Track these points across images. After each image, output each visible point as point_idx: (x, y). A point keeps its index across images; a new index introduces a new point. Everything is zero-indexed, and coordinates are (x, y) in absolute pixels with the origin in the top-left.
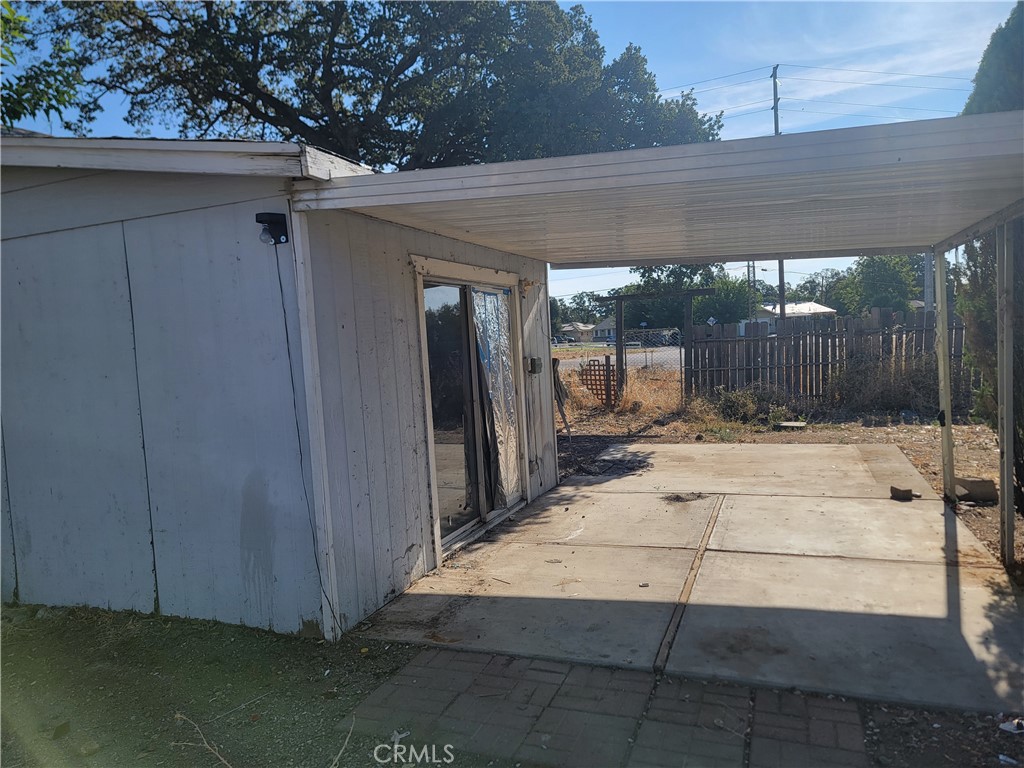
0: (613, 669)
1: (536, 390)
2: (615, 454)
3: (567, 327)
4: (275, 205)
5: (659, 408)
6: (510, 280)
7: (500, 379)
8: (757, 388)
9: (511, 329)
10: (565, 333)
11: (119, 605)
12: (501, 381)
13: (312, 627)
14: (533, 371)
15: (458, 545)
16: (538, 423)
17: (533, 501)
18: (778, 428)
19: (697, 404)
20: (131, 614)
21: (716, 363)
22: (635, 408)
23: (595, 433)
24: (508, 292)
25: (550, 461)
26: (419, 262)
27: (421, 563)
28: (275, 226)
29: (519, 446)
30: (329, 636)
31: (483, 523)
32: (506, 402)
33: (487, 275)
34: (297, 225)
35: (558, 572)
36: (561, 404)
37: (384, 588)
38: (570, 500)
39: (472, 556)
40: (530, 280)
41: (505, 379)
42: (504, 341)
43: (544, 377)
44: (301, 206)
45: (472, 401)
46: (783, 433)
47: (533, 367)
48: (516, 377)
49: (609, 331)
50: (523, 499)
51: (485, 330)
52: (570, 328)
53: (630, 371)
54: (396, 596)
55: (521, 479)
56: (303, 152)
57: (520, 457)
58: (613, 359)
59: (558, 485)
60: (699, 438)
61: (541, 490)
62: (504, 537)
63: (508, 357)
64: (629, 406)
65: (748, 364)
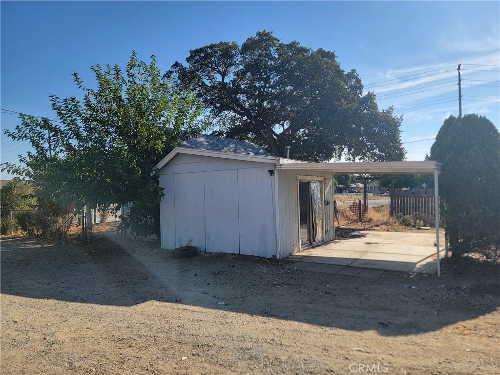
0: (338, 265)
1: (328, 210)
2: (356, 233)
3: (353, 185)
4: (272, 168)
5: (379, 221)
6: (321, 179)
7: (317, 206)
8: (416, 215)
9: (321, 192)
10: (352, 188)
11: (230, 252)
12: (318, 206)
13: (275, 257)
14: (327, 204)
15: (305, 248)
16: (328, 220)
17: (326, 242)
18: (419, 229)
19: (392, 220)
20: (233, 254)
21: (403, 205)
22: (370, 220)
23: (352, 228)
24: (321, 182)
25: (332, 232)
26: (298, 177)
27: (296, 250)
28: (271, 172)
29: (323, 226)
30: (278, 258)
31: (311, 244)
32: (319, 213)
33: (315, 178)
34: (276, 172)
35: (330, 254)
36: (336, 215)
37: (289, 253)
38: (337, 242)
39: (309, 250)
40: (327, 178)
41: (319, 206)
42: (319, 195)
43: (331, 206)
44: (277, 169)
45: (309, 212)
46: (421, 230)
47: (327, 203)
48: (322, 205)
49: (375, 188)
50: (323, 241)
51: (314, 193)
52: (355, 186)
53: (370, 206)
54: (291, 255)
55: (323, 235)
56: (279, 159)
57: (323, 229)
58: (362, 202)
59: (334, 239)
60: (388, 231)
61: (329, 240)
62: (317, 248)
63: (320, 200)
64: (368, 219)
65: (416, 205)
